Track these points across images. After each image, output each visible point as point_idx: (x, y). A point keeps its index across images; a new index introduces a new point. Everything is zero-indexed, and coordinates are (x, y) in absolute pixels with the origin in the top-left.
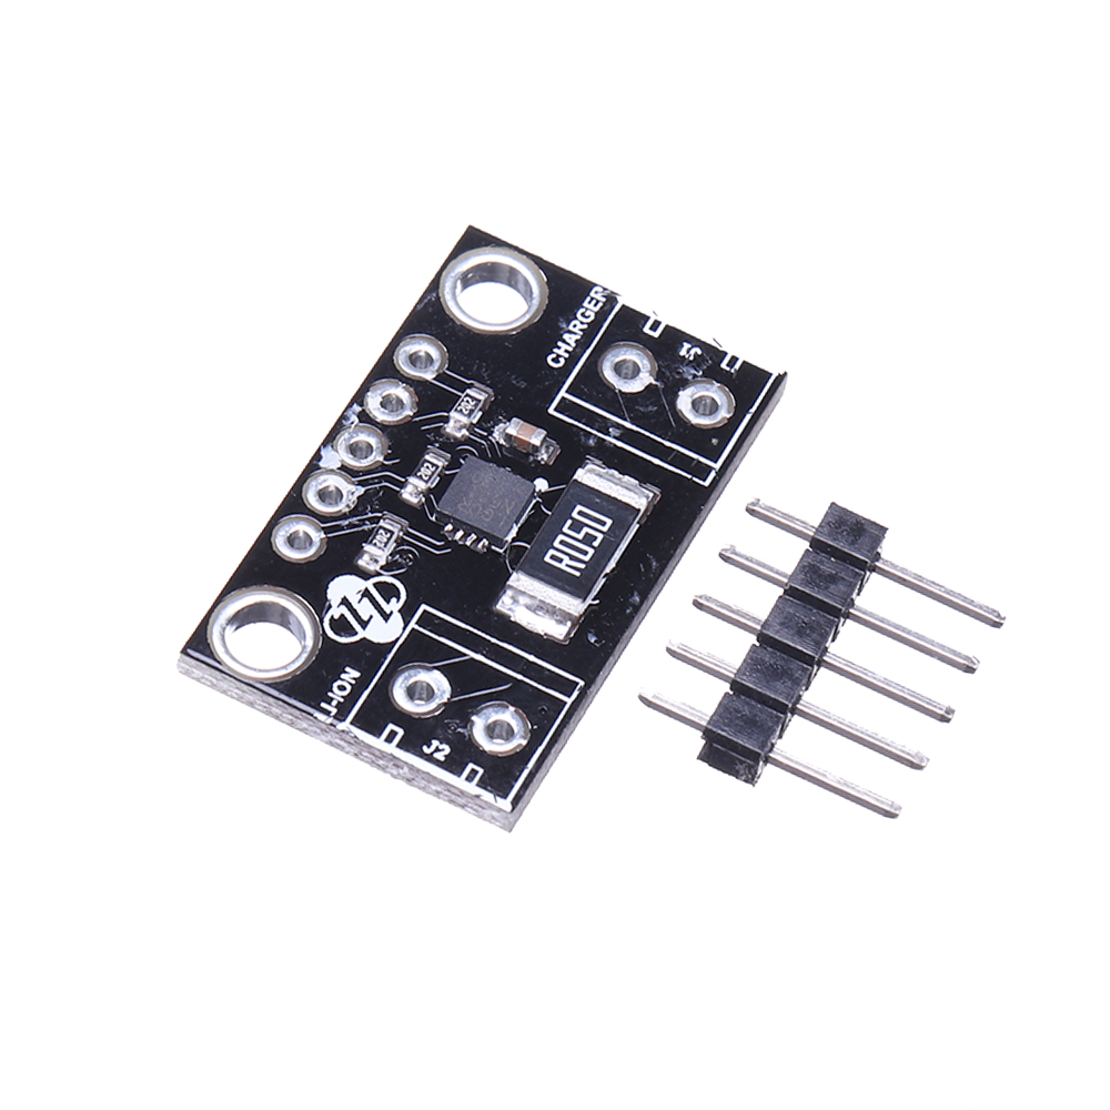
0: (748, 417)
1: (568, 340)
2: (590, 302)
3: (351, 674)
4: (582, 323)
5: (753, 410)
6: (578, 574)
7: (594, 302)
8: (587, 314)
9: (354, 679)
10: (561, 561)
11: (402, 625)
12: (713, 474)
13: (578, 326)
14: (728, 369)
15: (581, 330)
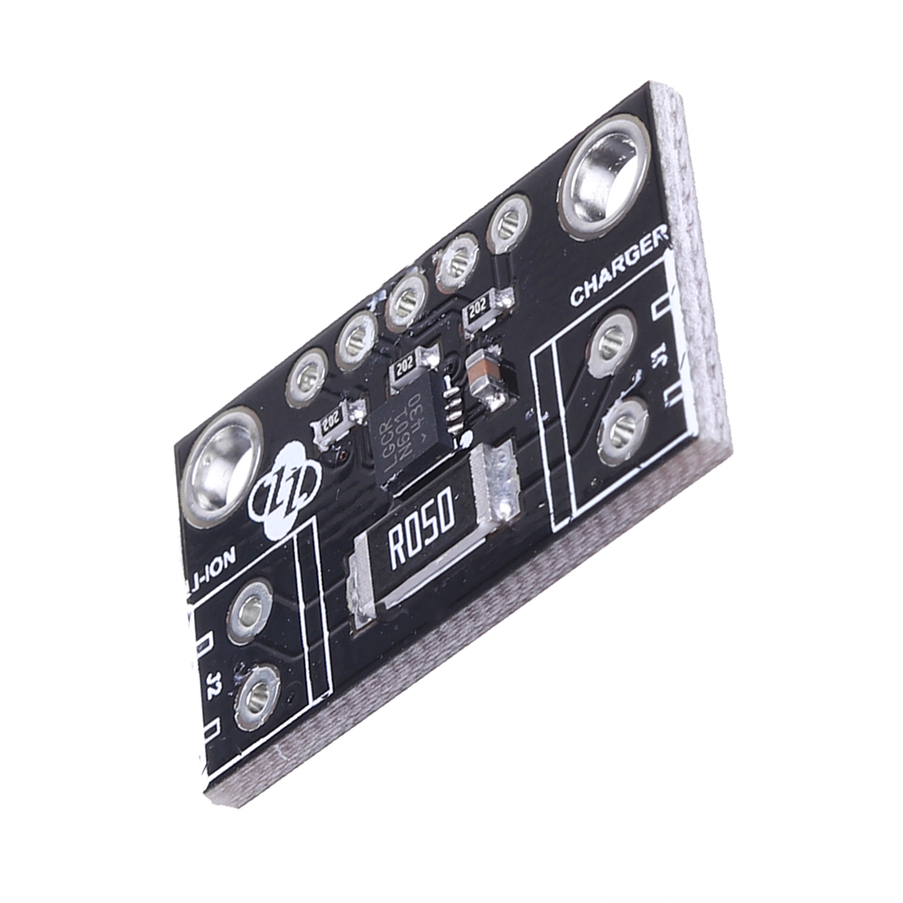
0: (636, 471)
1: (601, 278)
2: (646, 242)
3: (230, 557)
4: (624, 264)
5: (644, 465)
6: (394, 567)
7: (650, 242)
8: (634, 255)
9: (229, 562)
10: (396, 541)
11: (290, 528)
12: (566, 522)
13: (618, 265)
14: (666, 399)
15: (618, 271)
